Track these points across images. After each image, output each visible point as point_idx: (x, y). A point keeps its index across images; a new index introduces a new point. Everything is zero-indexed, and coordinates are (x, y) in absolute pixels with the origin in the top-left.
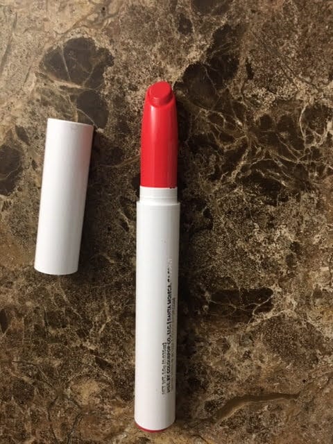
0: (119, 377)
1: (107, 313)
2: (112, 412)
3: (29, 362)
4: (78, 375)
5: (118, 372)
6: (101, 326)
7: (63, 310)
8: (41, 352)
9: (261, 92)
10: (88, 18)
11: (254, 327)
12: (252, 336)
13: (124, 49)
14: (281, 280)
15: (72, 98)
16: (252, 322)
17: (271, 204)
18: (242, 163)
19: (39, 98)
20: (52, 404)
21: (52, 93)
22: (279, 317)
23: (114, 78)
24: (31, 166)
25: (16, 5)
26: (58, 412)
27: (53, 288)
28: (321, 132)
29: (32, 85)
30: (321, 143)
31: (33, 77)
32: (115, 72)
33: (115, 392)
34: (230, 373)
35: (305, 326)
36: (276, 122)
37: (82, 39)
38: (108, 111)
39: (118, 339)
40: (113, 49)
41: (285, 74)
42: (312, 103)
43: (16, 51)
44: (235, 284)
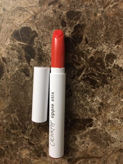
0: (36, 148)
1: (33, 125)
2: (33, 161)
3: (4, 142)
4: (21, 147)
5: (36, 147)
6: (30, 130)
7: (17, 123)
8: (8, 138)
9: (91, 48)
10: (29, 20)
11: (86, 132)
12: (85, 136)
13: (42, 31)
14: (96, 116)
15: (23, 48)
16: (85, 130)
17: (93, 88)
18: (83, 73)
19: (11, 47)
20: (12, 157)
21: (16, 46)
22: (95, 129)
23: (38, 41)
24: (7, 71)
25: (3, 14)
26: (14, 160)
27: (13, 116)
28: (112, 63)
29: (8, 43)
30: (112, 67)
31: (9, 40)
32: (38, 39)
33: (35, 154)
34: (77, 148)
35: (105, 133)
36: (96, 59)
37: (27, 27)
38: (35, 53)
39: (36, 135)
40: (38, 31)
41: (99, 42)
42: (109, 53)
43: (3, 30)
44: (79, 116)
